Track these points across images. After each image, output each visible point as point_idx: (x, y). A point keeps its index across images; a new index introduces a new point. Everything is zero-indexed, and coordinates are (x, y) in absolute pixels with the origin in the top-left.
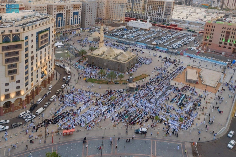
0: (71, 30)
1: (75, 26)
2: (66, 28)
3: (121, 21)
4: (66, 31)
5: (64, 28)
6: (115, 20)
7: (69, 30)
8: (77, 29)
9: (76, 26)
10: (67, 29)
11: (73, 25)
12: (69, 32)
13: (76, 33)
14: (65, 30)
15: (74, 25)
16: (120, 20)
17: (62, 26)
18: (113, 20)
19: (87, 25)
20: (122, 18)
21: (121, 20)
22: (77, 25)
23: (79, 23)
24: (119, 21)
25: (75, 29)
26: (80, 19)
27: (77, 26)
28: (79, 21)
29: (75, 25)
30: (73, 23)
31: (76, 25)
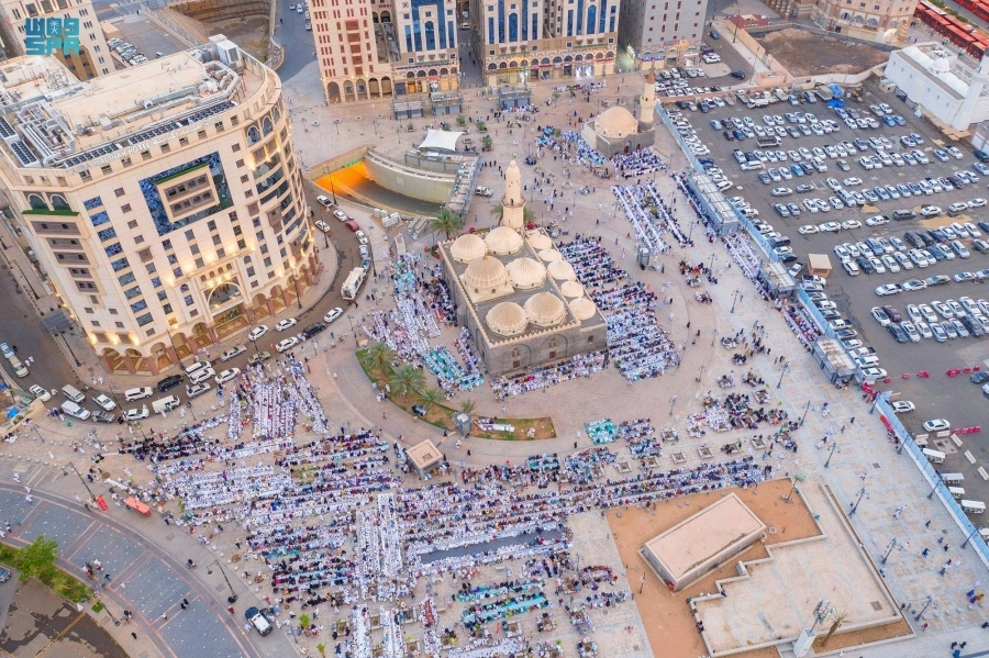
0: (568, 59)
1: (590, 41)
2: (546, 48)
3: (881, 29)
4: (546, 60)
5: (535, 48)
6: (850, 13)
7: (557, 60)
8: (600, 55)
9: (595, 42)
10: (551, 55)
11: (579, 38)
12: (558, 65)
13: (592, 73)
14: (540, 55)
15: (585, 37)
16: (877, 18)
17: (525, 38)
18: (843, 11)
19: (656, 40)
20: (894, 12)
21: (885, 23)
22: (602, 35)
23: (612, 30)
24: (872, 27)
25: (590, 57)
26: (613, 11)
27: (600, 40)
28: (613, 19)
29: (591, 36)
30: (579, 27)
31: (596, 36)
